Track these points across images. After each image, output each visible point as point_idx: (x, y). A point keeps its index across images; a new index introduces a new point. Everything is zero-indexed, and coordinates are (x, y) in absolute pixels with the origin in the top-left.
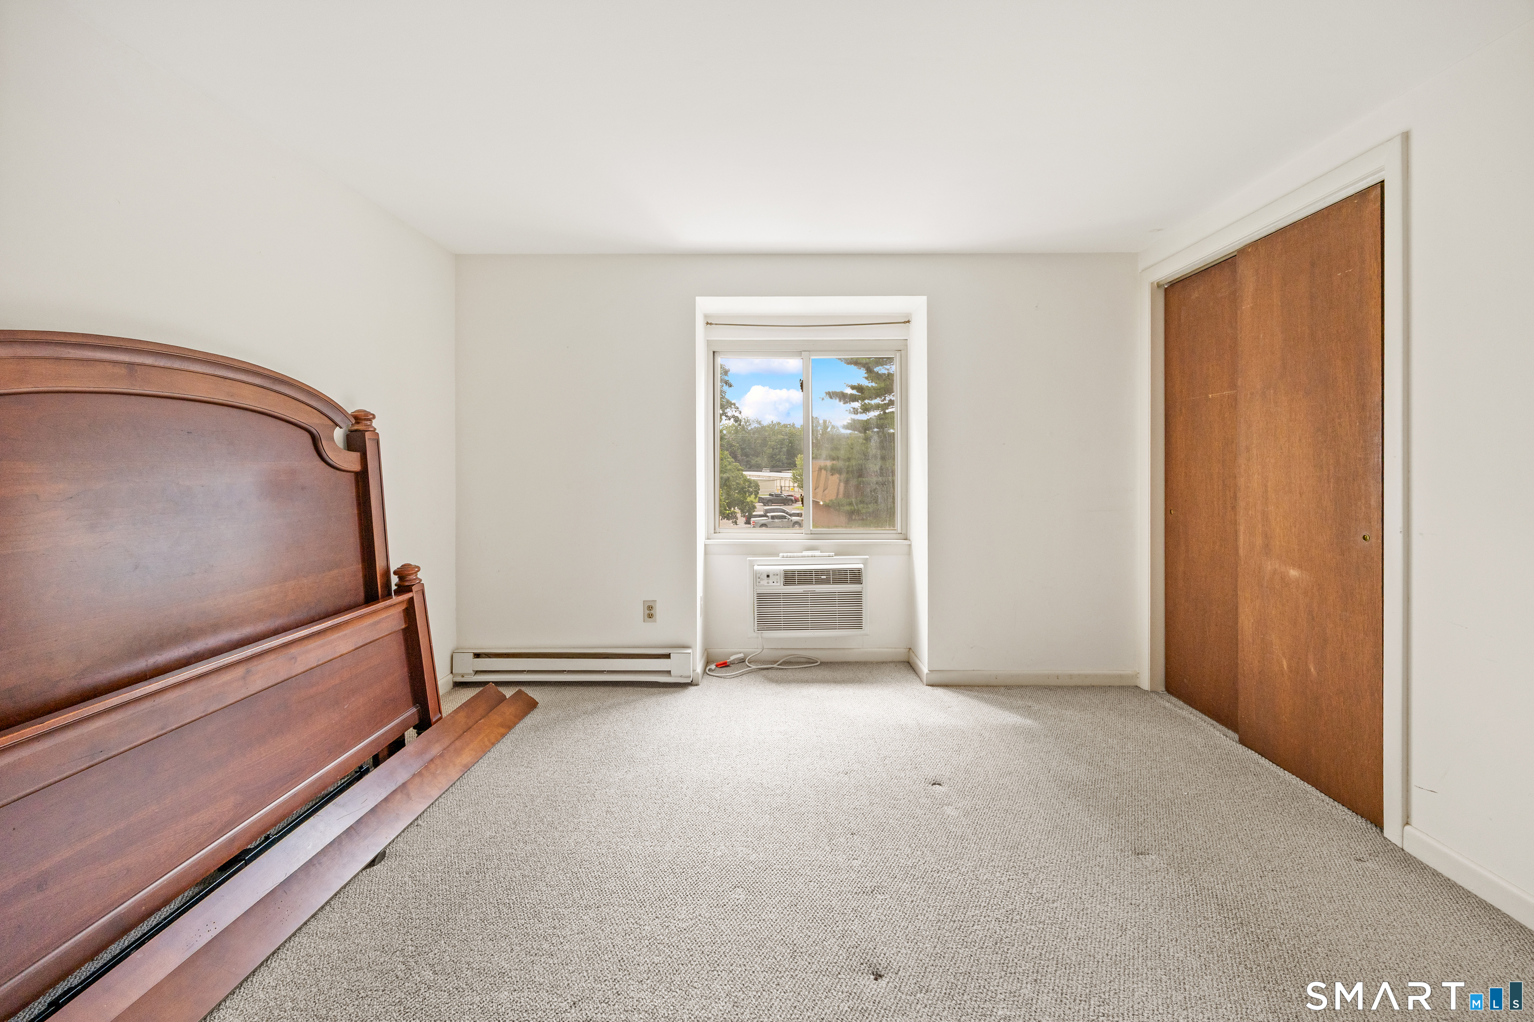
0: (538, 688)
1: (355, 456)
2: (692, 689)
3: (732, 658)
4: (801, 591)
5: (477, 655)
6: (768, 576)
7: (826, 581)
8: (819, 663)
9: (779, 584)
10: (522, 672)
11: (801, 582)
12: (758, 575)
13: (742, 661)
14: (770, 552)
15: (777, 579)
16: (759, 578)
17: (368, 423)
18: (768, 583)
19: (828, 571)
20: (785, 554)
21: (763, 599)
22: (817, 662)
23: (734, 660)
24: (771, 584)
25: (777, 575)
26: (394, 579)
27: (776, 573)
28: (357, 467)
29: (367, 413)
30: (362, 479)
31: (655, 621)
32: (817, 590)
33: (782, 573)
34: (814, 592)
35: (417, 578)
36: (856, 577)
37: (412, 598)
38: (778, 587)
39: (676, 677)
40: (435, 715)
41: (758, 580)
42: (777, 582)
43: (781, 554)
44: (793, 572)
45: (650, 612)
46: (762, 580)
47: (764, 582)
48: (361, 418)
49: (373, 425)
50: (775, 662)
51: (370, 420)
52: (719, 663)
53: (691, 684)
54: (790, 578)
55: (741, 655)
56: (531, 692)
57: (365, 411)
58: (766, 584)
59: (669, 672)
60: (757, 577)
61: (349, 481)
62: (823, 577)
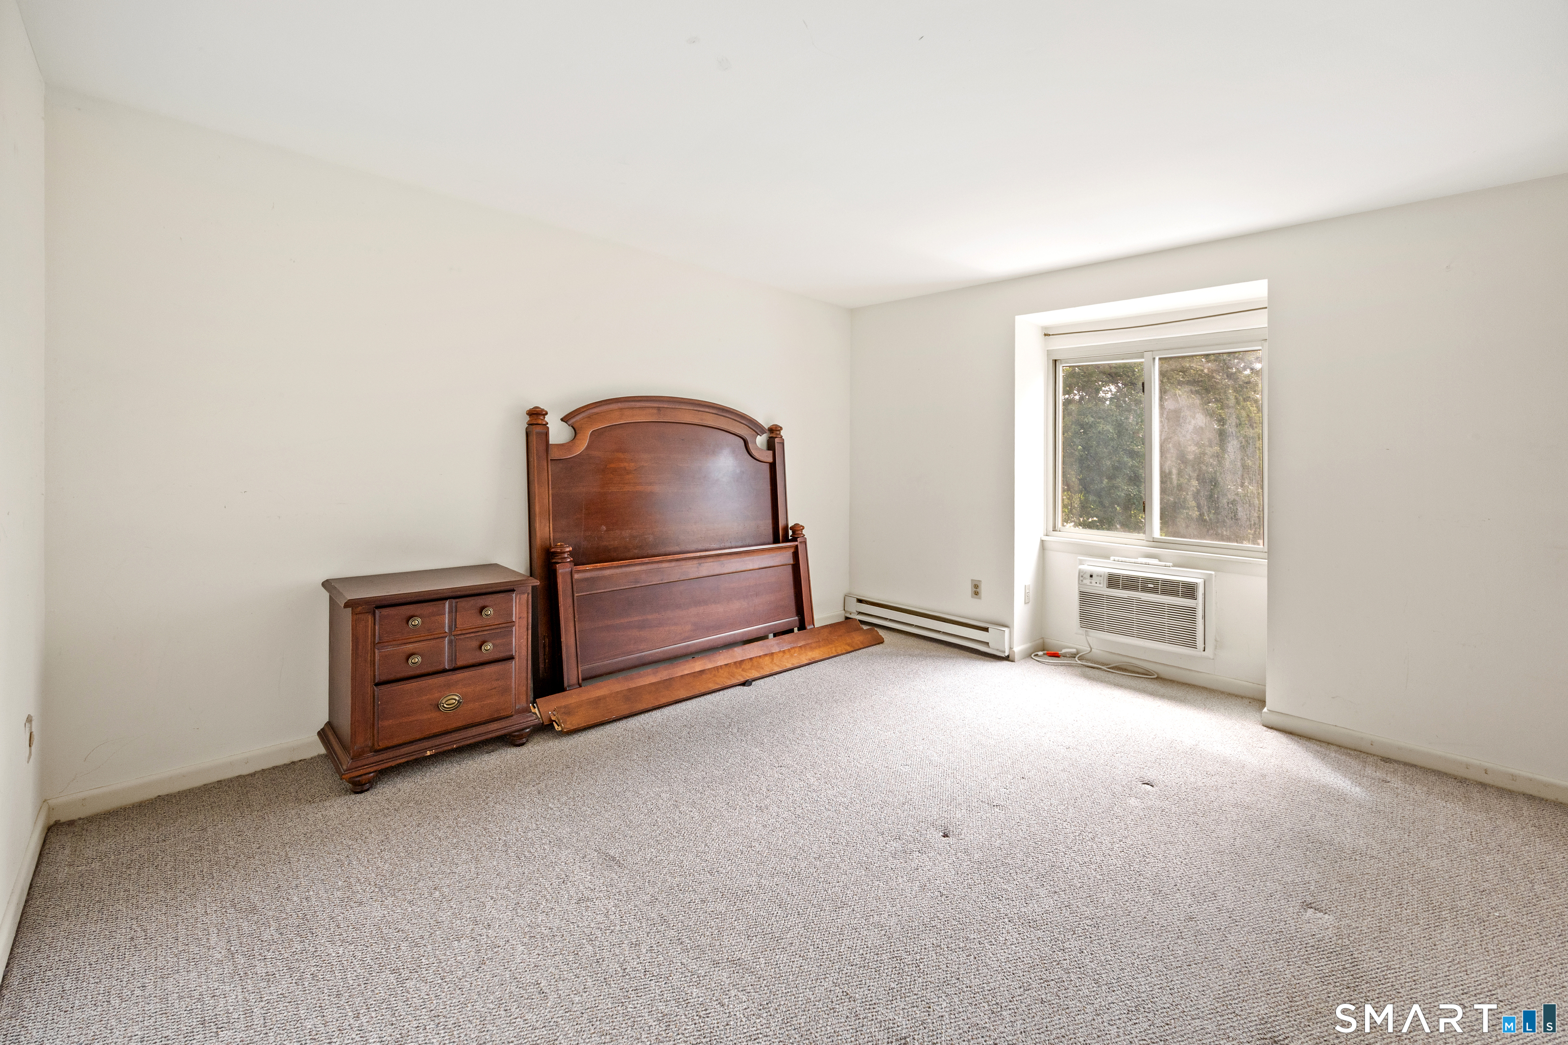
0: (885, 631)
1: (771, 452)
2: (1005, 664)
3: (1064, 651)
4: (1125, 596)
5: (860, 601)
6: (1091, 576)
7: (1154, 591)
8: (1155, 676)
9: (1101, 585)
10: (886, 619)
11: (1125, 587)
12: (1081, 574)
13: (1073, 656)
14: (1103, 554)
15: (1100, 580)
16: (1082, 576)
17: (778, 432)
18: (1091, 583)
19: (1158, 580)
20: (1117, 558)
21: (1085, 597)
22: (1154, 675)
23: (1065, 653)
24: (1094, 584)
25: (1101, 576)
26: (790, 533)
27: (1099, 574)
28: (771, 460)
29: (777, 426)
30: (773, 466)
31: (980, 598)
32: (1143, 598)
33: (1107, 575)
34: (1139, 600)
35: (802, 534)
36: (1189, 591)
37: (797, 546)
38: (1101, 588)
39: (993, 649)
40: (809, 625)
41: (1081, 578)
42: (1100, 583)
43: (1112, 558)
44: (1118, 576)
45: (976, 590)
46: (1085, 578)
47: (1087, 581)
48: (774, 431)
49: (781, 434)
50: (1103, 664)
51: (779, 431)
52: (1049, 652)
53: (1007, 658)
54: (1113, 581)
55: (1074, 651)
56: (881, 633)
57: (776, 425)
58: (1089, 584)
59: (987, 644)
60: (1081, 575)
61: (766, 468)
62: (1152, 586)
